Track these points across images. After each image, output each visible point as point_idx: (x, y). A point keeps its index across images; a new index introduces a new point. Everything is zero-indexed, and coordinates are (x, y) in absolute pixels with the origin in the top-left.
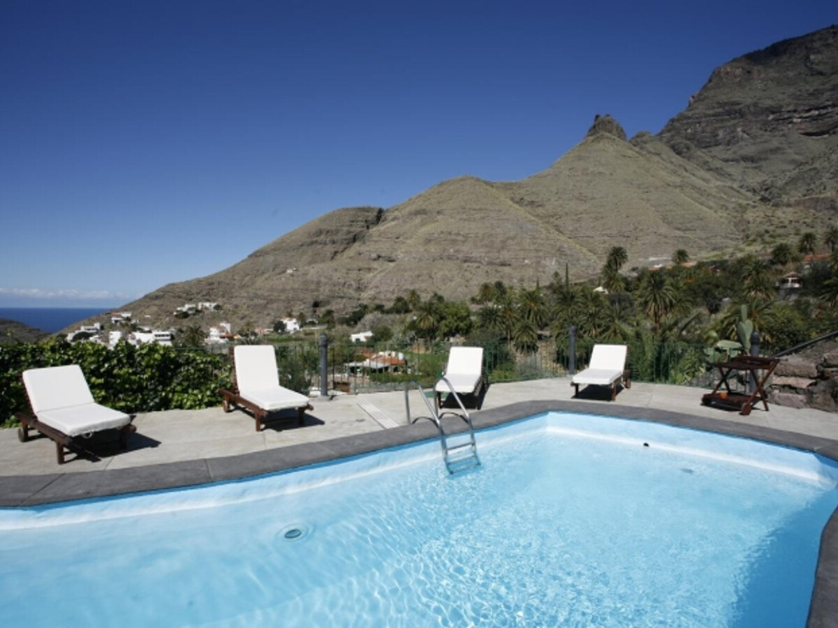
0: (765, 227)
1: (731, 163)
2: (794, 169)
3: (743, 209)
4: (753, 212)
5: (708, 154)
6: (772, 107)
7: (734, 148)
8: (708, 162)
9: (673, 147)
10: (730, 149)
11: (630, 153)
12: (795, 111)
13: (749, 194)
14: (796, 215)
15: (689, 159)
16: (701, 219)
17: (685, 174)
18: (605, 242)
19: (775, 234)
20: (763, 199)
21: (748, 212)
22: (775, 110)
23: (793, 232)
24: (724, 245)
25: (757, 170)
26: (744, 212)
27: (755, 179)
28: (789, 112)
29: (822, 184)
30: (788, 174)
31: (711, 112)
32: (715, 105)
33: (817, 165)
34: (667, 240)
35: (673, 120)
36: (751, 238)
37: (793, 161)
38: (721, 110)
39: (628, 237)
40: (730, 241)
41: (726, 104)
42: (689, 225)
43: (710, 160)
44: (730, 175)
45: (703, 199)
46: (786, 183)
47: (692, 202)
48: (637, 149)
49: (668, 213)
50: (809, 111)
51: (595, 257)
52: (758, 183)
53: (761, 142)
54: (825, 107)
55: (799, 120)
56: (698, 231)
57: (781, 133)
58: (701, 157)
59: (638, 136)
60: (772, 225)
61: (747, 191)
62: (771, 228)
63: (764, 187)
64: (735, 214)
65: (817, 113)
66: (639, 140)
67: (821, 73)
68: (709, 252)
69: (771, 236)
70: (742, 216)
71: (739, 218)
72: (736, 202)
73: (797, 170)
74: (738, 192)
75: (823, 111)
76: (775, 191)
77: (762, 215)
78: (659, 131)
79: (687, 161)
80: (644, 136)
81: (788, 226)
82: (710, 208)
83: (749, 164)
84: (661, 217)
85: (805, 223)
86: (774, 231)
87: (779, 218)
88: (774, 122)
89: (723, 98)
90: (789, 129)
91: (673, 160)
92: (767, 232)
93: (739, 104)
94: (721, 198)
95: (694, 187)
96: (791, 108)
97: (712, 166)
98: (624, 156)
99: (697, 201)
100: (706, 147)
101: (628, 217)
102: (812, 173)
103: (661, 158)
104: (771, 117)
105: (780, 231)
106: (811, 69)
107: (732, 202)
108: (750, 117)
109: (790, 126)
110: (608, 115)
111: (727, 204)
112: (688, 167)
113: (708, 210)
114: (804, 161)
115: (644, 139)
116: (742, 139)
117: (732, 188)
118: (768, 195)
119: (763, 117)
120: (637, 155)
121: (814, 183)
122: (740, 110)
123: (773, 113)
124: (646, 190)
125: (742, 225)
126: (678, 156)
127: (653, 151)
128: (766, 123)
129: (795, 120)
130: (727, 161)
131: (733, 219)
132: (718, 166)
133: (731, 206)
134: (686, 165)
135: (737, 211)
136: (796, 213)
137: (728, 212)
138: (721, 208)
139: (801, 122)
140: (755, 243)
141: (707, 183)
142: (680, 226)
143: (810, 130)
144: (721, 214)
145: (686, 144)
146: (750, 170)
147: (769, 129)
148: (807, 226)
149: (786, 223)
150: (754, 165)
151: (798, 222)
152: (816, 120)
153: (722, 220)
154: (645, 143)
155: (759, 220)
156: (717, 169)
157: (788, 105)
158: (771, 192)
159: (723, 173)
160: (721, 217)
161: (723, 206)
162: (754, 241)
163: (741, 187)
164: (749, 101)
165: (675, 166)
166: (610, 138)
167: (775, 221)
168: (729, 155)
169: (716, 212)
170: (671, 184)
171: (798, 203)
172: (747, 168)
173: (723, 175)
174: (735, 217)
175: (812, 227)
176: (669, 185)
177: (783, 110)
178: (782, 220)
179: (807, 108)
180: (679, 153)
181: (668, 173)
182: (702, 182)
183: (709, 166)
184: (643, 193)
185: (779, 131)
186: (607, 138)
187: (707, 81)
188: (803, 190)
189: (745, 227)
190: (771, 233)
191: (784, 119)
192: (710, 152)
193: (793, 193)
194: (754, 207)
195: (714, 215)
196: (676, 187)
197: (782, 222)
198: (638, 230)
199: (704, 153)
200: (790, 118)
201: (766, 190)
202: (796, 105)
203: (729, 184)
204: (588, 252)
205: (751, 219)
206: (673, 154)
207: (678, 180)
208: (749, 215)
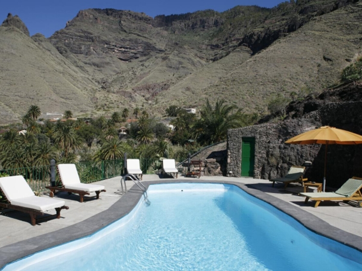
0: (104, 102)
1: (87, 65)
2: (115, 75)
3: (94, 91)
4: (99, 94)
5: (76, 57)
6: (106, 41)
7: (89, 57)
8: (76, 62)
9: (57, 48)
10: (87, 58)
11: (32, 45)
12: (116, 46)
13: (97, 84)
14: (117, 98)
15: (67, 57)
16: (74, 94)
17: (65, 66)
18: (17, 100)
19: (109, 106)
20: (103, 88)
21: (97, 93)
22: (107, 43)
23: (116, 106)
24: (86, 110)
25: (100, 72)
26: (95, 93)
27: (99, 76)
28: (113, 45)
29: (126, 84)
30: (113, 77)
31: (78, 34)
32: (80, 31)
33: (124, 75)
34: (57, 104)
35: (57, 32)
36: (99, 107)
37: (115, 71)
38: (83, 34)
39: (33, 99)
40: (89, 108)
41: (85, 32)
42: (68, 96)
43: (78, 61)
44: (87, 71)
45: (75, 83)
46: (112, 81)
47: (70, 83)
48: (36, 44)
49: (56, 87)
50: (121, 48)
51: (10, 110)
52: (100, 79)
53: (101, 58)
54: (127, 48)
55: (117, 51)
56: (73, 100)
57: (110, 55)
58: (73, 58)
59: (36, 36)
60: (107, 101)
61: (96, 82)
62: (107, 103)
63: (103, 81)
64: (91, 93)
65: (123, 50)
66: (37, 38)
67: (125, 31)
68: (79, 112)
69: (107, 107)
70: (94, 95)
71: (93, 96)
72: (91, 87)
73: (116, 76)
74: (92, 82)
75: (126, 50)
76: (108, 84)
77: (103, 96)
78: (50, 36)
79: (66, 59)
80: (40, 37)
81: (114, 103)
82: (79, 88)
83: (96, 68)
84: (52, 89)
85: (121, 102)
86: (109, 105)
87: (110, 98)
88: (107, 49)
89: (84, 29)
90: (113, 54)
91: (58, 56)
92: (106, 105)
93: (91, 34)
94: (84, 83)
95: (70, 75)
96: (114, 44)
97: (78, 65)
98: (29, 47)
99: (72, 83)
100: (76, 53)
101: (32, 86)
102: (123, 78)
103: (51, 53)
104: (106, 46)
105: (111, 105)
106: (122, 28)
107: (89, 87)
108: (96, 43)
109: (114, 53)
110: (17, 16)
111: (87, 88)
112: (66, 63)
113: (78, 89)
114: (119, 72)
115: (40, 38)
116: (93, 54)
117: (89, 79)
118: (105, 86)
119: (102, 45)
120: (37, 48)
121: (123, 83)
122: (92, 37)
123: (107, 44)
124: (43, 71)
125: (94, 99)
126: (60, 54)
127: (46, 48)
128: (103, 48)
129: (115, 51)
130: (86, 63)
131: (90, 96)
132: (82, 65)
133: (89, 89)
134: (65, 61)
135: (92, 92)
136: (117, 97)
137: (87, 91)
138: (84, 89)
139: (118, 52)
140: (100, 110)
141: (76, 73)
142: (63, 96)
143: (121, 57)
144: (84, 92)
145: (65, 48)
146: (97, 71)
147: (105, 52)
148: (122, 104)
149: (114, 101)
150: (98, 69)
151: (118, 101)
152: (124, 53)
153: (85, 96)
154: (41, 41)
155: (102, 98)
156: (81, 66)
157: (113, 42)
158: (106, 85)
159: (84, 70)
160: (84, 94)
161: (85, 88)
162: (100, 109)
163: (93, 79)
164: (96, 35)
165: (59, 60)
166: (19, 32)
167: (109, 100)
168: (87, 60)
169: (82, 91)
170: (58, 70)
171: (118, 92)
172: (96, 69)
173: (83, 70)
174: (91, 95)
175: (124, 105)
176: (57, 71)
177: (111, 44)
178: (112, 100)
179: (120, 46)
180: (61, 53)
181: (55, 63)
182: (74, 73)
183: (77, 64)
184: (41, 72)
185: (109, 54)
186: (16, 31)
187: (76, 16)
188: (119, 86)
189: (95, 101)
190: (107, 106)
191: (111, 49)
192: (78, 56)
193: (115, 86)
194: (99, 91)
195: (81, 92)
196: (60, 73)
197: (111, 101)
198: (39, 95)
199: (74, 56)
200: (113, 49)
201: (104, 83)
202: (116, 43)
203: (87, 76)
204: (5, 106)
205: (98, 97)
206: (58, 52)
207: (61, 69)
208: (98, 95)
